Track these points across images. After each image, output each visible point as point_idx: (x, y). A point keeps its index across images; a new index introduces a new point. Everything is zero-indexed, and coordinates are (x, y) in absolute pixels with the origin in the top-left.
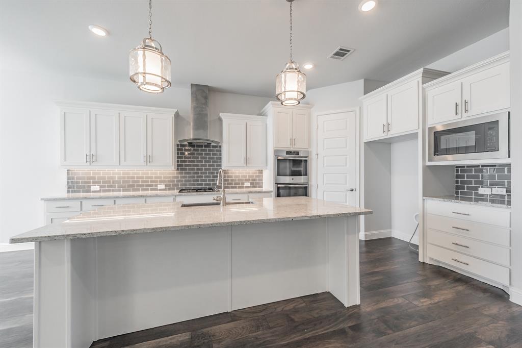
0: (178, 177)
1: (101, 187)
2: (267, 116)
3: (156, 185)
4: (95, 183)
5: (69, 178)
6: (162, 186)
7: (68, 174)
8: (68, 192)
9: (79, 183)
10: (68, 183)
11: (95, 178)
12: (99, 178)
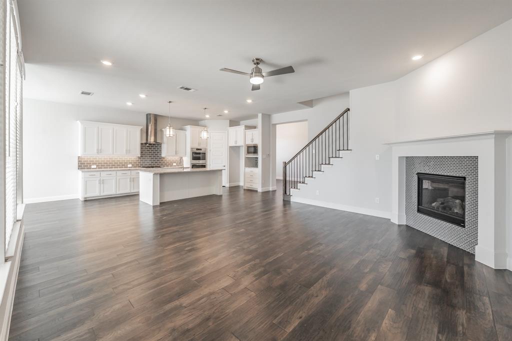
2: (186, 131)
3: (127, 165)
4: (94, 164)
5: (79, 161)
6: (130, 166)
7: (79, 159)
8: (79, 169)
9: (85, 164)
10: (79, 164)
11: (93, 161)
12: (96, 161)
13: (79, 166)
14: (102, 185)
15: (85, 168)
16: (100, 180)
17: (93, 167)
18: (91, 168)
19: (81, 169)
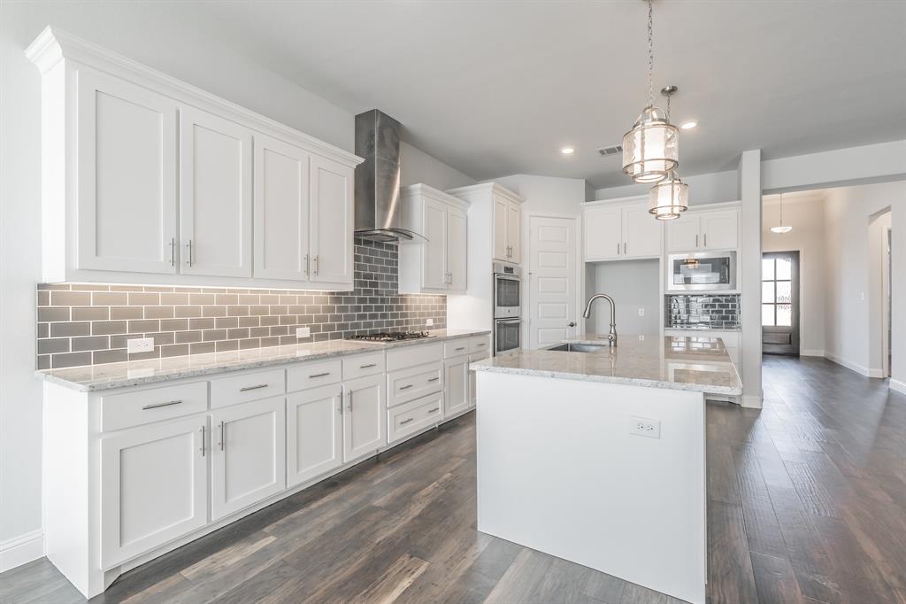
0: (332, 309)
1: (158, 339)
2: (469, 202)
3: (293, 330)
4: (139, 328)
5: (43, 315)
6: (303, 332)
7: (42, 299)
8: (42, 363)
9: (84, 329)
10: (42, 331)
11: (137, 313)
12: (150, 313)
13: (43, 347)
14: (217, 457)
15: (84, 360)
16: (206, 431)
17: (133, 346)
18: (122, 356)
19: (61, 362)
